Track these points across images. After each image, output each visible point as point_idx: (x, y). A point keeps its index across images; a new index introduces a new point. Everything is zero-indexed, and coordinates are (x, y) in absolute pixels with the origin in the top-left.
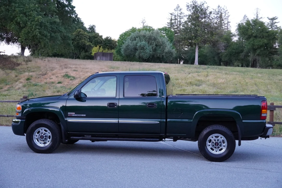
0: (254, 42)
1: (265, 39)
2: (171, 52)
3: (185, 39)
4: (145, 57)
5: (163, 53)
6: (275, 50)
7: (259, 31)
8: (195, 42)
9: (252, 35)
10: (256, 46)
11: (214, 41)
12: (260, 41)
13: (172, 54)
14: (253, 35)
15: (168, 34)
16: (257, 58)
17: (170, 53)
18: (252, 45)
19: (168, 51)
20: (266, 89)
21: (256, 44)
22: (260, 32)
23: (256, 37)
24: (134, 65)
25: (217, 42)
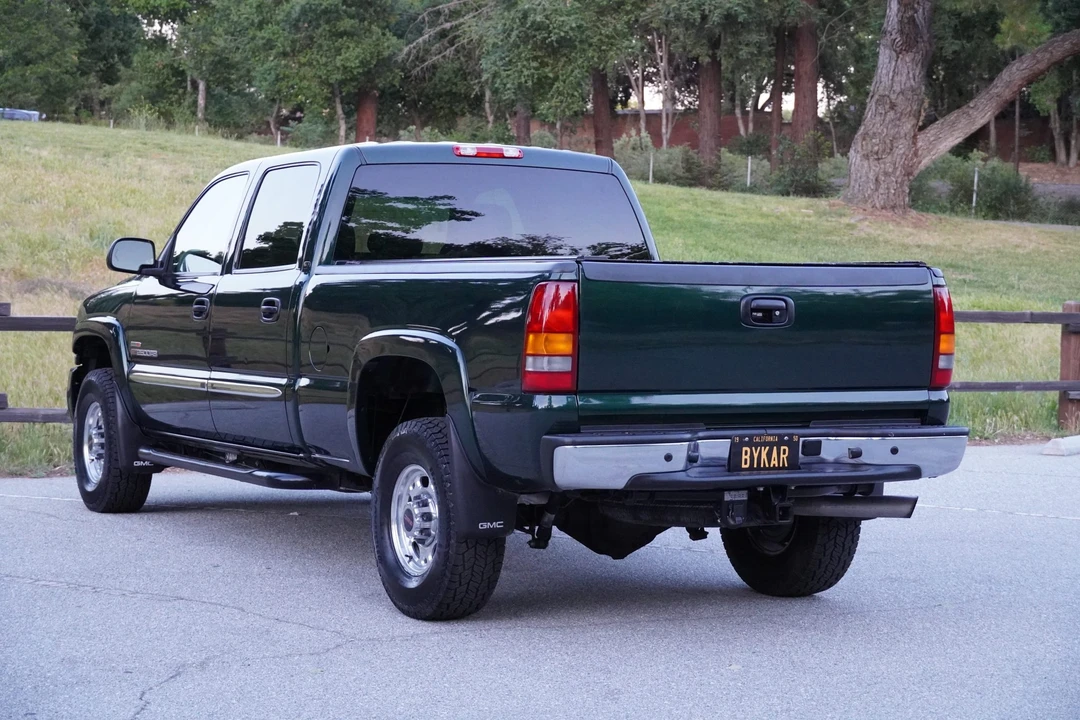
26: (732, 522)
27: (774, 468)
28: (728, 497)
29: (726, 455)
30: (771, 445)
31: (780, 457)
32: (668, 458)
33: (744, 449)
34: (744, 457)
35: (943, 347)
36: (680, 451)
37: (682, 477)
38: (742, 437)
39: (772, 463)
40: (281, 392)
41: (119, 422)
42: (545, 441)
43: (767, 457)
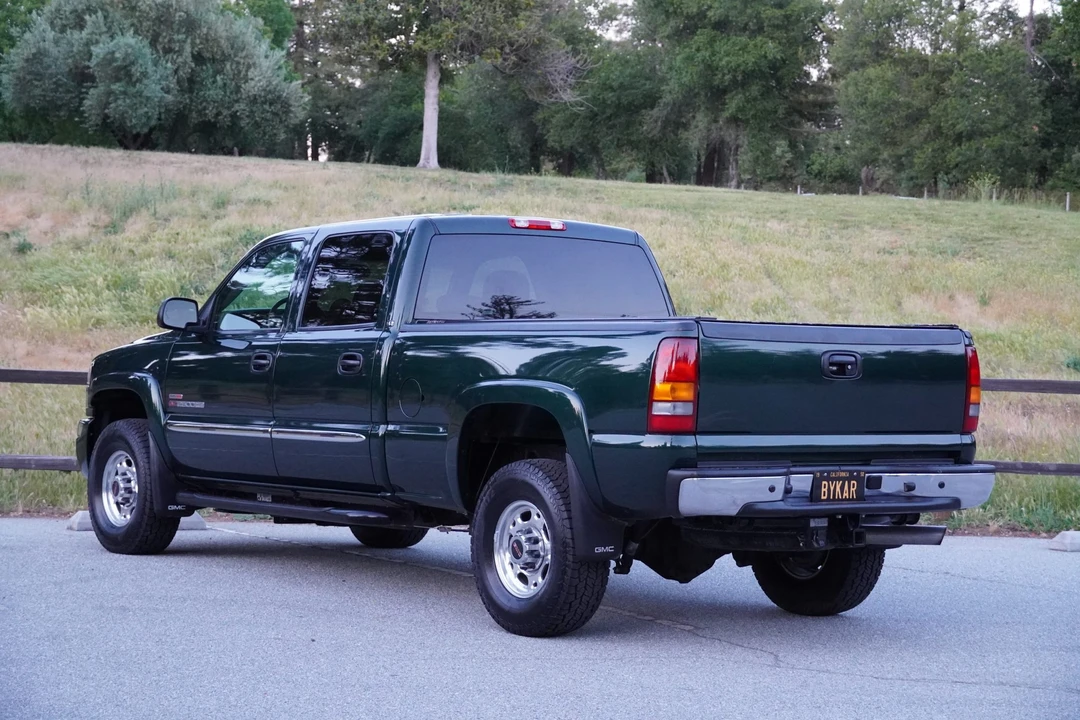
0: (713, 54)
1: (772, 38)
2: (279, 97)
3: (368, 28)
4: (136, 122)
5: (237, 101)
6: (820, 98)
8: (425, 48)
9: (705, 17)
10: (724, 75)
11: (522, 40)
12: (744, 48)
13: (286, 106)
14: (711, 14)
16: (729, 135)
17: (275, 101)
18: (702, 66)
19: (264, 90)
20: (823, 296)
21: (723, 62)
23: (721, 25)
24: (98, 162)
25: (537, 47)
26: (816, 545)
27: (846, 499)
28: (813, 524)
29: (809, 489)
30: (844, 479)
31: (850, 490)
32: (772, 489)
33: (824, 483)
34: (823, 490)
35: (973, 397)
36: (779, 482)
37: (782, 506)
38: (822, 472)
39: (845, 495)
40: (364, 437)
41: (155, 468)
42: (671, 475)
43: (841, 490)
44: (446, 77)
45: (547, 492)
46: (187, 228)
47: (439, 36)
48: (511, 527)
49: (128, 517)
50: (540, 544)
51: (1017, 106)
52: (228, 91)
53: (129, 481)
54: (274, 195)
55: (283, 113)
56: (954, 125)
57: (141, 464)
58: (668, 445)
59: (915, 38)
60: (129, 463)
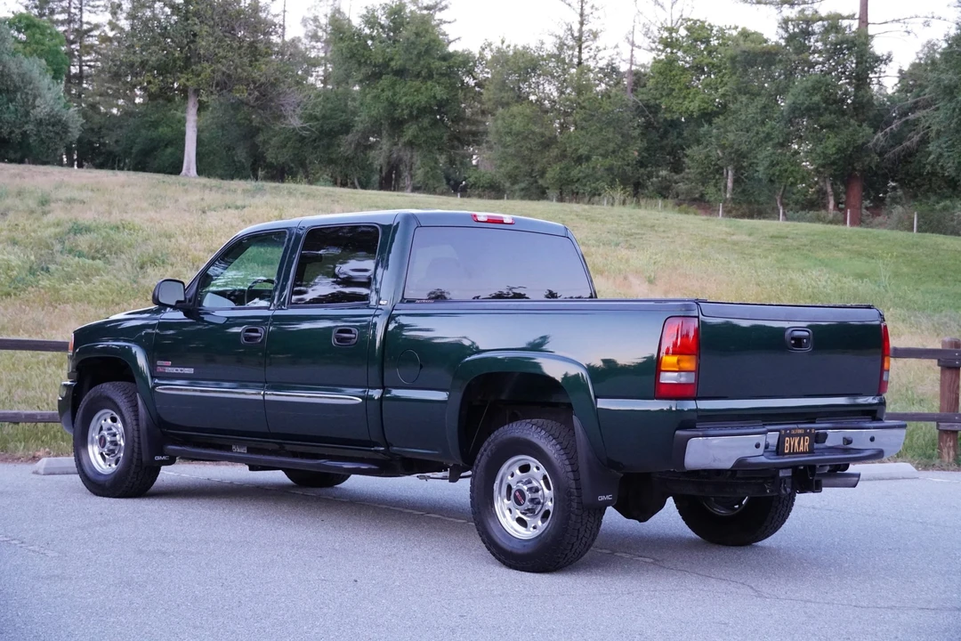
0: (395, 94)
1: (438, 83)
2: (60, 121)
3: (143, 68)
5: (27, 123)
6: (474, 128)
7: (416, 52)
8: (188, 84)
9: (388, 66)
10: (403, 110)
11: (263, 80)
12: (418, 90)
13: (65, 128)
14: (393, 63)
15: (43, 44)
16: (406, 155)
17: (57, 124)
18: (386, 104)
19: (48, 115)
21: (403, 101)
22: (419, 55)
23: (400, 73)
25: (273, 85)
26: (783, 492)
27: (803, 453)
28: (782, 474)
29: (776, 443)
30: (800, 435)
31: (804, 445)
32: (758, 446)
33: (787, 439)
34: (786, 445)
35: (886, 365)
36: (761, 439)
37: (763, 459)
38: (786, 430)
39: (801, 449)
40: (360, 400)
41: (143, 425)
42: (679, 435)
43: (798, 443)
44: (202, 107)
45: (550, 448)
46: (22, 221)
47: (199, 75)
48: (509, 478)
49: (113, 466)
50: (540, 492)
51: (622, 137)
52: (19, 115)
53: (115, 435)
54: (85, 195)
55: (63, 132)
56: (576, 150)
57: (128, 420)
58: (674, 409)
59: (546, 85)
60: (114, 420)
